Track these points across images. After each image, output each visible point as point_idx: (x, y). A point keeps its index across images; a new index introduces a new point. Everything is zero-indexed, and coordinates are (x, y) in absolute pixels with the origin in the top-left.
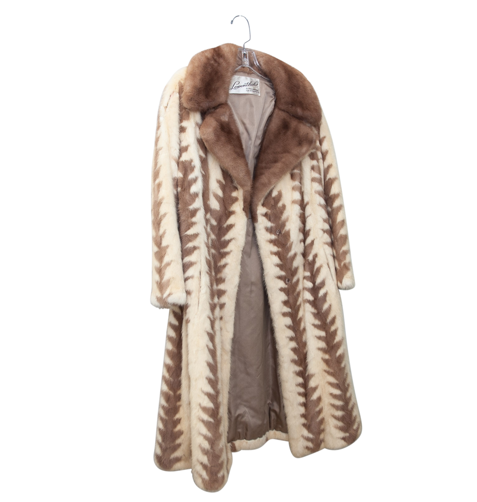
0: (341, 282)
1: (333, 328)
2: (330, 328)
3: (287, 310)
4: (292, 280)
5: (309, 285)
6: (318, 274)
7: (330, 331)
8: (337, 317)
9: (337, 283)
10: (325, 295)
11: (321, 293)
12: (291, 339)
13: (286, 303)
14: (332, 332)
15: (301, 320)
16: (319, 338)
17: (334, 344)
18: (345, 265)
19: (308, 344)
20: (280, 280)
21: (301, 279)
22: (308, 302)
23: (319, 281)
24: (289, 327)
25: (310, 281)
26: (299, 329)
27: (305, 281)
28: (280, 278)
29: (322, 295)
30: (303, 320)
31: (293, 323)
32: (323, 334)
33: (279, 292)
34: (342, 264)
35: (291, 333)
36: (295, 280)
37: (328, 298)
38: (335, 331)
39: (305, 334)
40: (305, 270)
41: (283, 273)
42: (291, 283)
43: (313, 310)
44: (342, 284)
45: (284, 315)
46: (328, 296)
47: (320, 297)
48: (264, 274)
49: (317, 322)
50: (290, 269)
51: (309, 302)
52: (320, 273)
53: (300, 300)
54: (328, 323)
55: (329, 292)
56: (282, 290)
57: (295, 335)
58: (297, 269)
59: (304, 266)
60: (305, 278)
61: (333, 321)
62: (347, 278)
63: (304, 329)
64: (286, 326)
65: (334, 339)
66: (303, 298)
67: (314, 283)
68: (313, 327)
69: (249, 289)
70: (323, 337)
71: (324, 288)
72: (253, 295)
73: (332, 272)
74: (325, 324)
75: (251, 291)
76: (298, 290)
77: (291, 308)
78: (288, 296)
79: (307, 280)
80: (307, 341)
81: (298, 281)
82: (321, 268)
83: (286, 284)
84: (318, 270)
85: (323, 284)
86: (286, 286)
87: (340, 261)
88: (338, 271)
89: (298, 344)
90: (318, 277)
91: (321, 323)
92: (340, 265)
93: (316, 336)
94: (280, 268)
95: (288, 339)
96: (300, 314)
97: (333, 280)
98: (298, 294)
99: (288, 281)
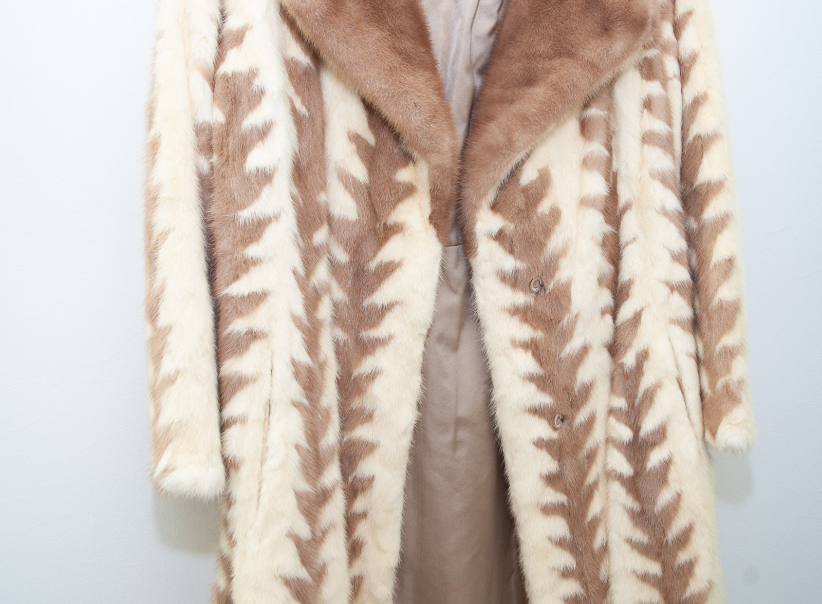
0: (714, 434)
1: (683, 557)
2: (675, 556)
3: (554, 497)
4: (573, 418)
5: (625, 433)
6: (649, 406)
7: (676, 564)
8: (698, 528)
9: (704, 432)
10: (666, 465)
11: (655, 458)
12: (566, 574)
13: (552, 480)
14: (681, 567)
15: (594, 525)
16: (645, 578)
17: (683, 598)
18: (727, 387)
19: (613, 587)
20: (536, 417)
21: (601, 415)
22: (618, 479)
23: (648, 425)
24: (561, 543)
25: (626, 424)
26: (589, 548)
27: (612, 420)
28: (537, 411)
29: (657, 466)
30: (602, 524)
31: (572, 530)
32: (655, 568)
33: (533, 449)
34: (720, 384)
35: (566, 559)
36: (581, 417)
37: (672, 475)
38: (690, 566)
39: (606, 562)
40: (613, 390)
41: (545, 400)
42: (570, 425)
43: (630, 502)
44: (717, 440)
45: (548, 510)
46: (672, 468)
47: (651, 469)
48: (492, 400)
49: (640, 536)
50: (568, 390)
51: (620, 478)
52: (653, 405)
53: (595, 471)
54: (670, 542)
55: (677, 459)
56: (540, 444)
57: (575, 565)
58: (587, 390)
59: (612, 379)
60: (611, 411)
61: (684, 538)
62: (731, 424)
63: (605, 548)
64: (550, 539)
65: (686, 584)
66: (605, 466)
67: (636, 429)
68: (626, 547)
69: (448, 437)
70: (655, 576)
71: (662, 445)
72: (461, 453)
73: (688, 403)
74: (662, 543)
75: (456, 444)
76: (589, 444)
77: (566, 492)
78: (559, 460)
79: (618, 420)
80: (611, 579)
81: (591, 421)
82: (658, 390)
83: (555, 429)
84: (649, 396)
85: (660, 434)
86: (555, 435)
87: (714, 376)
88: (707, 400)
89: (585, 585)
90: (647, 414)
91: (650, 538)
92: (712, 384)
93: (634, 572)
94: (538, 386)
95: (556, 575)
96: (595, 508)
97: (692, 425)
98: (591, 457)
99: (562, 420)
